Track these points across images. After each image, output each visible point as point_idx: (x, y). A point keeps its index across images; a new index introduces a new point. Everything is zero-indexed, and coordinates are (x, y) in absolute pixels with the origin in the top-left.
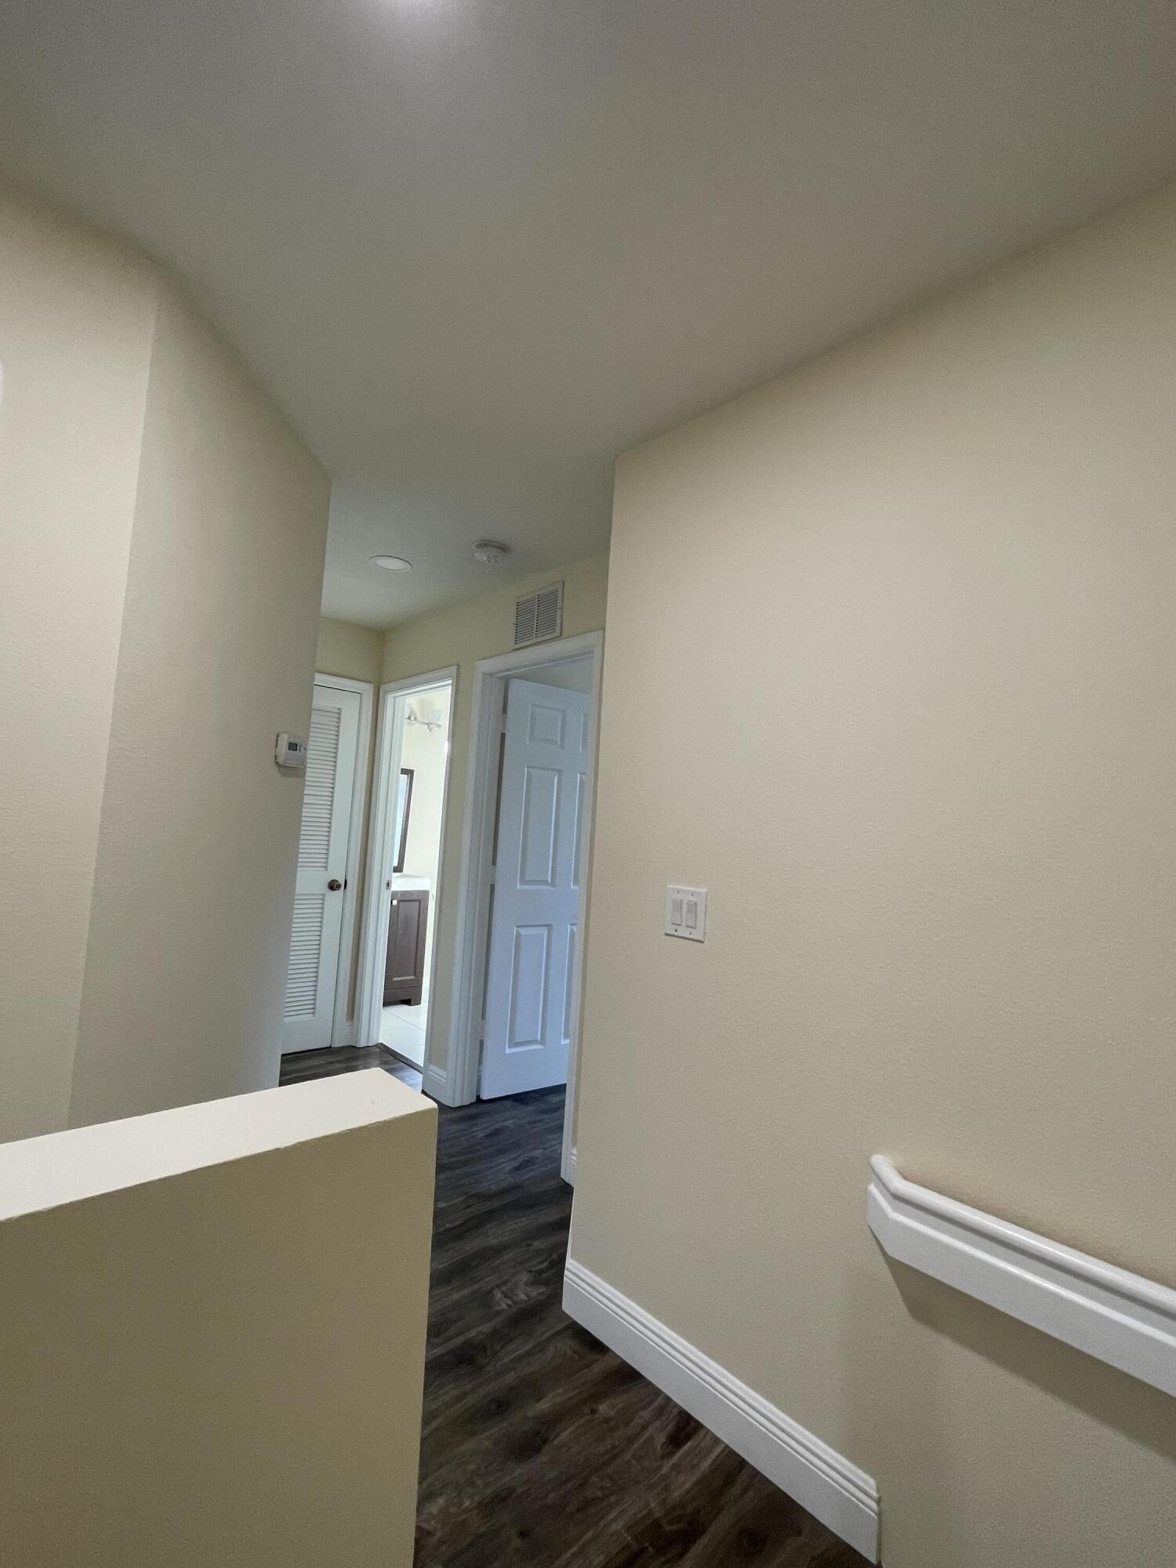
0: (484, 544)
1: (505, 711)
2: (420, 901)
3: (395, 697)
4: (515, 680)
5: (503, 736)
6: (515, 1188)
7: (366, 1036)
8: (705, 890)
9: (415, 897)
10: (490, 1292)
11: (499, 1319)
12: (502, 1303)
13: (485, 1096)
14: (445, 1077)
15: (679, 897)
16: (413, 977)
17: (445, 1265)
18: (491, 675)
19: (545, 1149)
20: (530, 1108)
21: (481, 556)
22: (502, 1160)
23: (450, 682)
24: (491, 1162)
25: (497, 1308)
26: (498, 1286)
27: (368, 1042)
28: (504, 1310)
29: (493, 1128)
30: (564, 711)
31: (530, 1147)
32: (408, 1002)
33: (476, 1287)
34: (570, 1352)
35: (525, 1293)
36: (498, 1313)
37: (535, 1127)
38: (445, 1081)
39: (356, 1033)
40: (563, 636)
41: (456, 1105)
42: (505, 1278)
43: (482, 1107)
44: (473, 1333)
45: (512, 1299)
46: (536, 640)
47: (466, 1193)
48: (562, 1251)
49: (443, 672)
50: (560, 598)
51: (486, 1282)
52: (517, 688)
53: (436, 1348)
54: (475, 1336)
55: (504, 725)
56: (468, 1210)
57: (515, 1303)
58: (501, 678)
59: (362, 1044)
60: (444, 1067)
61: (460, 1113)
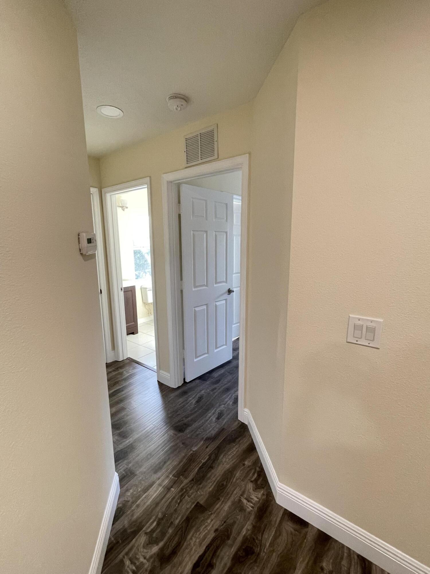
0: (175, 97)
1: (179, 202)
2: (131, 291)
3: (111, 195)
4: (183, 184)
5: (180, 216)
6: (222, 430)
7: (122, 354)
8: (382, 321)
9: (130, 289)
10: (240, 500)
11: (252, 517)
12: (249, 507)
13: (188, 380)
14: (170, 376)
15: (360, 323)
16: (134, 323)
17: (213, 487)
18: (171, 182)
19: (224, 404)
20: (208, 382)
21: (173, 105)
22: (210, 415)
23: (146, 186)
24: (206, 417)
25: (248, 510)
26: (242, 495)
27: (123, 358)
28: (252, 510)
29: (197, 397)
30: (206, 201)
31: (218, 404)
32: (133, 333)
33: (232, 499)
34: (292, 530)
35: (256, 496)
36: (250, 513)
37: (215, 393)
38: (170, 378)
39: (117, 355)
40: (219, 159)
41: (176, 387)
42: (243, 489)
43: (188, 386)
44: (244, 532)
45: (252, 503)
46: (200, 161)
47: (203, 438)
48: (259, 465)
49: (141, 181)
50: (215, 135)
51: (236, 494)
52: (184, 189)
53: (232, 547)
54: (246, 533)
55: (180, 210)
56: (208, 450)
57: (254, 504)
58: (176, 184)
59: (121, 359)
60: (168, 371)
61: (180, 391)
